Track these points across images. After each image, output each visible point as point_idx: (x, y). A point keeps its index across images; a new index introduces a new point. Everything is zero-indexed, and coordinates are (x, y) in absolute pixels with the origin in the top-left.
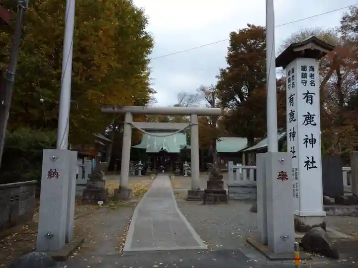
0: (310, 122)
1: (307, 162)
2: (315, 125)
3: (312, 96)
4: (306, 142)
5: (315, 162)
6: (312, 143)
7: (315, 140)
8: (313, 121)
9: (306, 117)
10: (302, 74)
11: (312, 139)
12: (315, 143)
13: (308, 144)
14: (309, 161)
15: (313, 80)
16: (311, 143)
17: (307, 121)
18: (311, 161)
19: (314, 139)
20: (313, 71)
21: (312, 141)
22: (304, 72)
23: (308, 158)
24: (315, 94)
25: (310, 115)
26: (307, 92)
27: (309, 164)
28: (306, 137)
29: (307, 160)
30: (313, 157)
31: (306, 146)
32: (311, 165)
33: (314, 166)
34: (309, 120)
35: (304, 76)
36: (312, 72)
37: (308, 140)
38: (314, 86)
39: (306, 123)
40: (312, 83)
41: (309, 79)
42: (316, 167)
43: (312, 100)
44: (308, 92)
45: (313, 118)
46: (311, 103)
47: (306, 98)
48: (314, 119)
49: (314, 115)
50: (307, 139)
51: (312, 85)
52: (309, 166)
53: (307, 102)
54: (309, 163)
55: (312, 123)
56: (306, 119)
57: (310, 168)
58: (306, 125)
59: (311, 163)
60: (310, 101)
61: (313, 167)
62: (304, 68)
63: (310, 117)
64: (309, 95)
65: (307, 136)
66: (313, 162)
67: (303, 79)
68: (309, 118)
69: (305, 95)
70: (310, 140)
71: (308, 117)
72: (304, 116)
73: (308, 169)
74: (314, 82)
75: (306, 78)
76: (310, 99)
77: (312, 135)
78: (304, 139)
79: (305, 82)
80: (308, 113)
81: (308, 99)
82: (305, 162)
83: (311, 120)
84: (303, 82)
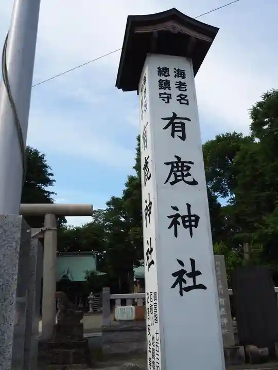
0: (183, 176)
2: (194, 183)
3: (183, 124)
4: (175, 223)
5: (199, 273)
6: (190, 226)
7: (197, 218)
8: (189, 175)
9: (173, 167)
10: (160, 81)
11: (190, 215)
12: (196, 226)
13: (180, 228)
14: (183, 272)
15: (184, 93)
16: (186, 227)
17: (176, 176)
18: (189, 270)
19: (194, 216)
20: (184, 78)
21: (190, 221)
22: (163, 78)
23: (181, 263)
24: (189, 120)
25: (182, 163)
26: (171, 115)
28: (175, 212)
29: (179, 268)
30: (193, 262)
31: (176, 235)
32: (189, 282)
33: (197, 283)
34: (179, 173)
35: (164, 85)
36: (180, 79)
37: (180, 220)
38: (187, 104)
39: (172, 179)
40: (183, 99)
41: (175, 92)
42: (202, 287)
43: (183, 131)
44: (175, 114)
45: (189, 168)
46: (183, 138)
47: (171, 127)
48: (190, 171)
49: (192, 163)
50: (178, 216)
51: (181, 103)
52: (184, 286)
53: (173, 135)
54: (185, 277)
55: (185, 179)
56: (172, 171)
57: (188, 289)
58: (172, 183)
59: (189, 275)
60: (180, 134)
61: (195, 287)
62: (163, 71)
63: (183, 166)
64: (176, 121)
65: (175, 208)
66: (194, 274)
67: (163, 91)
69: (168, 121)
70: (183, 217)
71: (178, 167)
72: (167, 164)
73: (181, 294)
74: (186, 96)
75: (169, 89)
76: (180, 129)
77: (189, 206)
78: (170, 217)
79: (166, 96)
80: (176, 156)
81: (176, 129)
82: (174, 275)
83: (185, 173)
84: (162, 96)
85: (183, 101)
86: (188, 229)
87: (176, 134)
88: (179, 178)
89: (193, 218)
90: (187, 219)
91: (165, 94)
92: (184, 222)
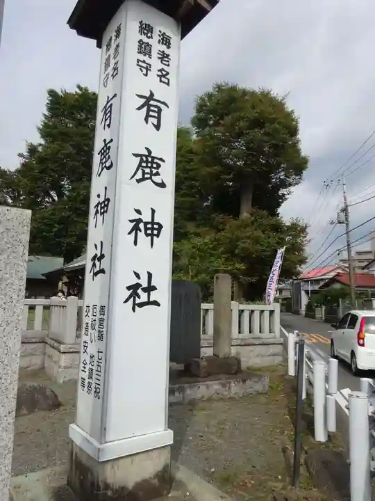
0: (151, 174)
1: (134, 288)
2: (162, 185)
3: (160, 111)
4: (136, 229)
5: (154, 288)
6: (152, 235)
7: (160, 227)
8: (157, 174)
9: (141, 161)
10: (140, 42)
11: (153, 223)
12: (158, 236)
13: (141, 235)
14: (138, 286)
15: (166, 68)
16: (147, 235)
17: (144, 173)
18: (145, 285)
19: (158, 224)
20: (169, 47)
21: (153, 229)
22: (145, 39)
23: (138, 276)
24: (167, 106)
25: (153, 158)
26: (148, 95)
27: (139, 293)
28: (137, 216)
29: (134, 281)
30: (150, 275)
31: (135, 243)
32: (144, 297)
33: (151, 300)
34: (147, 170)
35: (144, 48)
36: (163, 48)
37: (141, 226)
38: (168, 84)
39: (139, 175)
40: (164, 76)
41: (156, 64)
42: (156, 303)
43: (159, 119)
44: (152, 94)
45: (159, 166)
46: (158, 127)
47: (145, 108)
48: (160, 170)
49: (163, 161)
50: (140, 221)
51: (161, 81)
52: (138, 301)
53: (146, 120)
54: (140, 291)
55: (154, 178)
56: (140, 165)
57: (141, 305)
58: (139, 181)
59: (144, 290)
60: (155, 121)
61: (149, 303)
62: (146, 29)
63: (152, 162)
64: (152, 102)
65: (138, 212)
66: (150, 289)
67: (142, 57)
68: (148, 164)
69: (144, 100)
70: (146, 224)
71: (147, 162)
72: (136, 155)
73: (134, 310)
74: (168, 73)
75: (150, 56)
76: (156, 115)
77: (153, 211)
78: (131, 221)
79: (144, 65)
80: (147, 149)
81: (151, 113)
82: (129, 288)
83: (154, 171)
84: (140, 63)
85: (163, 79)
86: (150, 237)
87: (151, 119)
88: (146, 176)
89: (156, 226)
90: (149, 226)
91: (144, 62)
92: (146, 229)
